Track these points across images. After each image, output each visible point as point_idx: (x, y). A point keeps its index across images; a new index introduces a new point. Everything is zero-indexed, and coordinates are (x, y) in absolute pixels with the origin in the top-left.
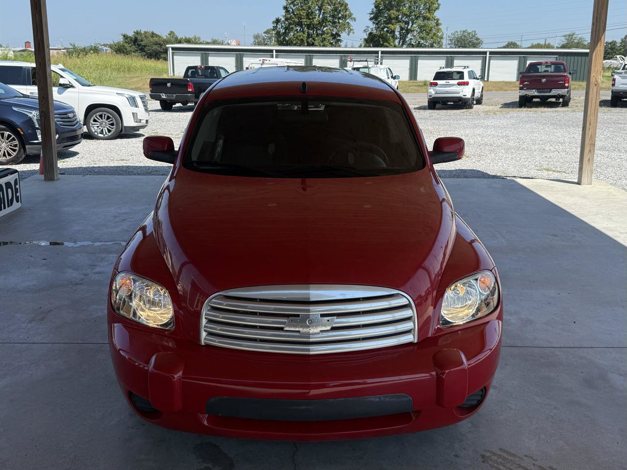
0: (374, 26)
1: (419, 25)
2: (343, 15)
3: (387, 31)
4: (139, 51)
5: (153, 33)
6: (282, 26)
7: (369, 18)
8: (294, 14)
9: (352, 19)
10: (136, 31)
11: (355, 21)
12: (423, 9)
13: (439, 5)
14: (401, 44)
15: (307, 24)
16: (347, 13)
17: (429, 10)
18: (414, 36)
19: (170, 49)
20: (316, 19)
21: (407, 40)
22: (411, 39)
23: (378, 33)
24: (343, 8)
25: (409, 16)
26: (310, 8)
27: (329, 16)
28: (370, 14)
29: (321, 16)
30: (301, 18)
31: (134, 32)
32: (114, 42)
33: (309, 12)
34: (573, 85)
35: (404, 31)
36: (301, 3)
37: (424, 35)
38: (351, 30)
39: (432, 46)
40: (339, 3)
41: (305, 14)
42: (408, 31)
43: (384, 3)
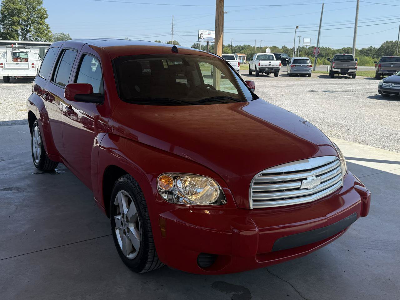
0: (1, 27)
1: (35, 28)
3: (12, 30)
12: (37, 17)
13: (47, 15)
14: (23, 39)
17: (41, 18)
18: (32, 35)
21: (27, 37)
22: (30, 36)
23: (5, 31)
25: (28, 21)
35: (24, 31)
37: (39, 34)
39: (45, 41)
42: (28, 31)
43: (8, 11)
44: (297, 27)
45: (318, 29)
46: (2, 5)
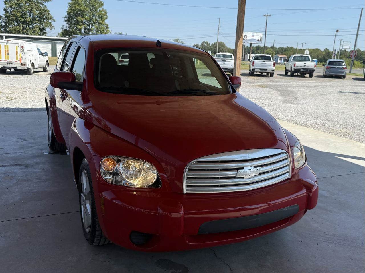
0: (67, 26)
1: (96, 27)
2: (47, 17)
3: (76, 29)
6: (3, 21)
7: (64, 20)
8: (12, 14)
9: (52, 20)
11: (55, 21)
12: (98, 18)
13: (107, 16)
15: (21, 21)
16: (49, 16)
17: (102, 18)
20: (28, 18)
23: (71, 30)
24: (46, 13)
25: (90, 21)
26: (23, 11)
27: (37, 17)
28: (65, 18)
29: (31, 17)
30: (17, 17)
33: (23, 14)
35: (87, 30)
36: (16, 7)
38: (53, 27)
40: (44, 9)
41: (20, 14)
42: (90, 30)
43: (73, 12)
44: (337, 31)
45: (356, 33)
46: (69, 6)
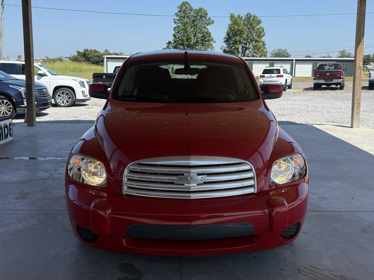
0: (226, 46)
1: (253, 45)
2: (208, 39)
3: (234, 49)
4: (86, 61)
5: (95, 50)
6: (172, 46)
7: (224, 41)
8: (179, 39)
9: (213, 41)
10: (85, 49)
11: (215, 43)
12: (255, 36)
13: (265, 33)
14: (242, 56)
15: (187, 45)
16: (211, 38)
17: (259, 36)
18: (250, 52)
19: (106, 58)
20: (192, 42)
21: (246, 54)
22: (248, 53)
23: (229, 50)
24: (208, 35)
25: (247, 40)
26: (188, 35)
27: (200, 40)
28: (224, 39)
29: (195, 40)
30: (183, 41)
31: (84, 50)
32: (72, 56)
33: (188, 38)
34: (346, 78)
35: (244, 49)
36: (183, 32)
37: (256, 51)
38: (213, 48)
39: (261, 57)
40: (206, 32)
41: (186, 39)
42: (247, 49)
43: (232, 32)
46: (228, 27)
